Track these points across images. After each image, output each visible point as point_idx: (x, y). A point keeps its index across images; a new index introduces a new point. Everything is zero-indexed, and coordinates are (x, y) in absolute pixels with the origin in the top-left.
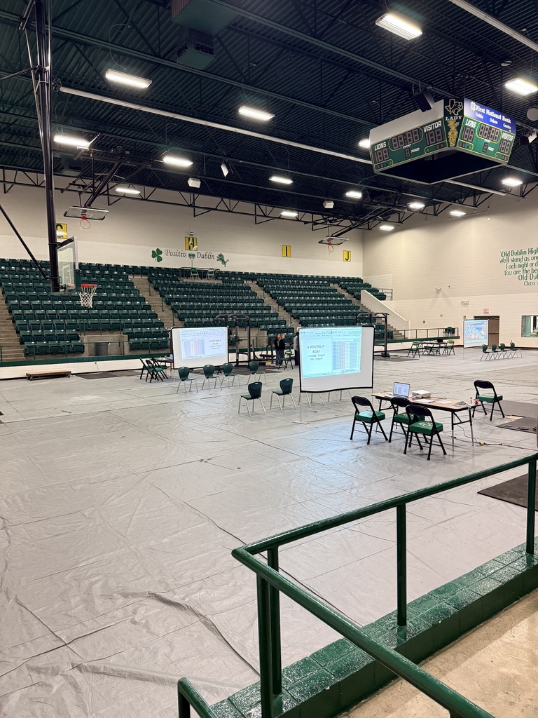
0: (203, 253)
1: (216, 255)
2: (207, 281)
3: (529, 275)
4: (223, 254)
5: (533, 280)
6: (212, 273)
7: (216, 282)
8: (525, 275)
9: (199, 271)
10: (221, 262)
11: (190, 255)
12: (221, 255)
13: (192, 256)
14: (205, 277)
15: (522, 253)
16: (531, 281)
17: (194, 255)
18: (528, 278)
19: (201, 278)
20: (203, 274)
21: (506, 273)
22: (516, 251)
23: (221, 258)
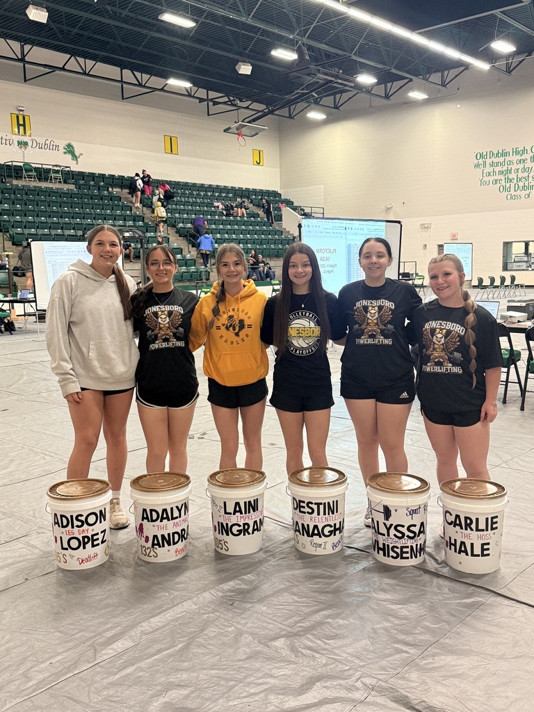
0: (42, 141)
1: (62, 144)
2: (50, 185)
3: (513, 185)
4: (73, 144)
5: (518, 193)
6: (57, 172)
7: (65, 187)
8: (508, 185)
9: (36, 169)
10: (69, 156)
11: (19, 143)
12: (69, 146)
13: (23, 144)
14: (46, 180)
15: (504, 154)
16: (516, 193)
17: (26, 144)
18: (512, 189)
19: (40, 180)
20: (43, 174)
21: (482, 183)
22: (495, 152)
23: (70, 150)
